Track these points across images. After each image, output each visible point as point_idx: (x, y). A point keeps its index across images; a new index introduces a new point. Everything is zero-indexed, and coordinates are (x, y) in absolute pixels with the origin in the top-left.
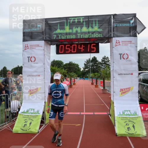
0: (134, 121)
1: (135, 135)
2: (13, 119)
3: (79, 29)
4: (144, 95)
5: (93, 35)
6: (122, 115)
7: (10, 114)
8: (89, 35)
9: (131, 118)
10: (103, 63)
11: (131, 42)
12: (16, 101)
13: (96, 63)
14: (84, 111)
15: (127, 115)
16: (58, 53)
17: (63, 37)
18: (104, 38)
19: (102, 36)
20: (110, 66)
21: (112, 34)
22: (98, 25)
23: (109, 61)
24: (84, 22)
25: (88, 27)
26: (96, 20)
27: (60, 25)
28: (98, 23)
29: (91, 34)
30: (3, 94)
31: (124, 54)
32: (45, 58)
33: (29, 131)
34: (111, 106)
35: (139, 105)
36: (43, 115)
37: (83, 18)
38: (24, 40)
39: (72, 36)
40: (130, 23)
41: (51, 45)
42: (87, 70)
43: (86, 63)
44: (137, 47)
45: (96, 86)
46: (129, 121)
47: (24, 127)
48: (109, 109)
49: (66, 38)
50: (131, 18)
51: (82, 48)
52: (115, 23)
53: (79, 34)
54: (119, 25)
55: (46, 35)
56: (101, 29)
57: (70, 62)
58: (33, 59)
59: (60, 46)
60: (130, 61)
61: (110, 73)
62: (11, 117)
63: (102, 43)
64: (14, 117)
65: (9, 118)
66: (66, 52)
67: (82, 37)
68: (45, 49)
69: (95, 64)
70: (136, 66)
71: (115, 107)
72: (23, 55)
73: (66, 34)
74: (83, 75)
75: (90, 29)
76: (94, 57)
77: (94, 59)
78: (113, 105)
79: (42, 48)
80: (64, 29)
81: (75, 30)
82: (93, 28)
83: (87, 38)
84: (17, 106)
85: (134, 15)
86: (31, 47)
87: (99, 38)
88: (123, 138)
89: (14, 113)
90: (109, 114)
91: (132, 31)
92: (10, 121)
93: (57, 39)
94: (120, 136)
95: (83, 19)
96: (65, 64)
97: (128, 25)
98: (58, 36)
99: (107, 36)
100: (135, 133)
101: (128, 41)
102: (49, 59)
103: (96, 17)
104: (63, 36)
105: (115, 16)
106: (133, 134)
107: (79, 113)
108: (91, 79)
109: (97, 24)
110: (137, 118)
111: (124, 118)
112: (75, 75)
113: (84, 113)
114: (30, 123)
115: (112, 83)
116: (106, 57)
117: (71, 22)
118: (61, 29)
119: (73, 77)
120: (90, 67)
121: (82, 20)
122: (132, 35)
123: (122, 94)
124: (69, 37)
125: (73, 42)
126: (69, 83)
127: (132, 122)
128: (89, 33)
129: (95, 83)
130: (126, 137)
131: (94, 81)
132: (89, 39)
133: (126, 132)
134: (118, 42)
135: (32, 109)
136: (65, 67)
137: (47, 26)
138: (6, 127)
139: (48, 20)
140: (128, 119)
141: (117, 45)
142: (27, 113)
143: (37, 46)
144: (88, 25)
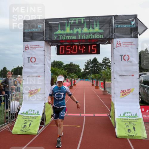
0: (135, 123)
1: (136, 137)
2: (12, 120)
3: (79, 30)
4: (145, 97)
5: (93, 36)
6: (122, 117)
7: (9, 115)
8: (90, 36)
9: (131, 120)
10: (103, 64)
11: (132, 43)
12: (15, 101)
13: (97, 64)
14: (85, 113)
15: (127, 117)
16: (58, 54)
17: (64, 38)
18: (105, 39)
19: (103, 37)
20: (111, 67)
21: (113, 35)
22: (99, 26)
23: (109, 62)
24: (85, 23)
25: (89, 28)
26: (97, 21)
27: (61, 26)
28: (99, 24)
29: (92, 35)
31: (125, 55)
32: (45, 59)
35: (139, 107)
36: (42, 116)
37: (84, 18)
38: (25, 41)
39: (73, 36)
40: (131, 24)
41: (52, 46)
43: (86, 64)
44: (138, 48)
45: (97, 87)
46: (130, 123)
47: (24, 128)
48: (109, 110)
49: (66, 39)
50: (133, 19)
51: (83, 49)
52: (116, 25)
53: (80, 35)
54: (120, 26)
55: (47, 36)
56: (101, 30)
57: (70, 63)
58: (33, 60)
59: (61, 46)
60: (131, 62)
61: (110, 75)
62: (11, 118)
63: (103, 44)
65: (9, 119)
66: (67, 53)
67: (82, 38)
68: (46, 50)
69: (95, 65)
70: (137, 68)
71: (115, 109)
72: (24, 56)
74: (83, 76)
75: (91, 30)
76: (95, 58)
77: (95, 60)
78: (113, 107)
79: (43, 49)
80: (64, 29)
81: (75, 31)
82: (94, 29)
83: (87, 39)
84: (17, 106)
85: (135, 17)
86: (31, 48)
87: (100, 39)
88: (123, 140)
89: (13, 113)
90: (109, 116)
91: (133, 32)
92: (9, 122)
93: (58, 39)
94: (120, 138)
95: (84, 20)
96: (65, 65)
97: (129, 26)
98: (58, 37)
99: (108, 37)
100: (135, 135)
102: (50, 60)
103: (97, 18)
104: (64, 36)
105: (116, 17)
106: (133, 136)
107: (79, 115)
109: (98, 25)
110: (138, 120)
111: (124, 119)
112: (76, 76)
113: (84, 115)
114: (30, 125)
115: (112, 85)
116: (107, 58)
117: (72, 23)
118: (61, 30)
119: (73, 78)
120: (91, 68)
121: (82, 21)
122: (133, 36)
123: (122, 96)
125: (74, 42)
126: (69, 83)
127: (132, 123)
128: (90, 33)
130: (126, 139)
131: (94, 82)
132: (89, 40)
133: (126, 134)
134: (119, 43)
135: (31, 110)
136: (66, 68)
137: (47, 27)
138: (5, 128)
139: (49, 20)
140: (129, 120)
141: (118, 46)
142: (27, 114)
143: (38, 46)
144: (88, 26)
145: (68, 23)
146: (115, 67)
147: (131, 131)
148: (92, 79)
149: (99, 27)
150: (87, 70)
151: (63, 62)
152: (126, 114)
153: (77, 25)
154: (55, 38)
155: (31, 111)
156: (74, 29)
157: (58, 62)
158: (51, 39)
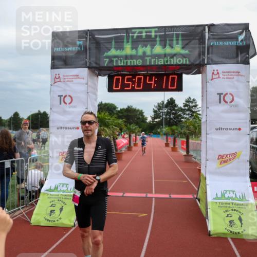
0: (242, 210)
1: (242, 235)
2: (31, 201)
3: (148, 50)
5: (172, 60)
7: (26, 193)
8: (166, 59)
9: (235, 204)
10: (185, 109)
11: (239, 72)
12: (36, 170)
13: (174, 110)
14: (154, 192)
15: (229, 198)
16: (110, 89)
17: (121, 63)
18: (191, 65)
19: (188, 63)
20: (200, 114)
21: (206, 59)
22: (182, 42)
23: (196, 106)
24: (158, 37)
25: (165, 46)
26: (179, 34)
27: (116, 42)
28: (182, 40)
29: (169, 58)
30: (15, 158)
31: (227, 94)
32: (89, 99)
33: (58, 222)
34: (201, 184)
35: (249, 184)
37: (157, 29)
38: (53, 67)
39: (137, 60)
41: (99, 77)
42: (157, 120)
43: (155, 109)
44: (249, 82)
45: (174, 149)
46: (232, 210)
47: (50, 216)
48: (197, 189)
49: (125, 64)
50: (241, 31)
51: (153, 82)
52: (211, 40)
53: (148, 59)
54: (217, 42)
55: (92, 59)
56: (186, 50)
57: (128, 106)
58: (68, 100)
60: (236, 106)
61: (200, 126)
62: (28, 198)
63: (187, 73)
64: (33, 197)
65: (25, 199)
66: (126, 88)
67: (153, 64)
68: (89, 83)
69: (171, 110)
70: (247, 115)
71: (207, 186)
72: (52, 93)
73: (126, 57)
74: (152, 129)
75: (168, 50)
76: (172, 99)
77: (171, 103)
78: (204, 183)
79: (84, 81)
80: (122, 48)
81: (140, 51)
82: (172, 47)
83: (161, 65)
85: (246, 27)
86: (65, 79)
87: (183, 65)
88: (221, 239)
89: (33, 190)
90: (197, 198)
91: (240, 54)
92: (26, 205)
93: (111, 65)
94: (215, 236)
95: (156, 32)
96: (119, 109)
97: (234, 43)
98: (111, 61)
99: (197, 62)
100: (242, 232)
101: (234, 72)
103: (178, 28)
104: (121, 60)
105: (211, 27)
106: (239, 233)
107: (144, 195)
108: (165, 137)
109: (180, 42)
111: (223, 203)
112: (138, 129)
113: (153, 195)
115: (203, 144)
116: (192, 99)
117: (135, 37)
118: (117, 49)
119: (133, 132)
120: (164, 116)
121: (153, 34)
122: (241, 61)
123: (221, 164)
124: (131, 62)
125: (138, 71)
126: (126, 141)
127: (237, 211)
128: (165, 55)
129: (172, 144)
130: (226, 239)
131: (169, 140)
132: (164, 67)
133: (226, 229)
134: (215, 72)
135: (63, 184)
136: (121, 114)
137: (92, 43)
138: (19, 214)
139: (95, 32)
140: (231, 205)
141: (215, 78)
142: (55, 191)
143: (76, 77)
144: (163, 42)
145: (128, 37)
146: (209, 113)
147: (235, 224)
148: (166, 134)
149: (182, 45)
150: (156, 118)
151: (116, 105)
152: (226, 193)
153: (144, 41)
154: (106, 62)
155: (63, 186)
156: (139, 48)
157: (108, 104)
158: (99, 64)
